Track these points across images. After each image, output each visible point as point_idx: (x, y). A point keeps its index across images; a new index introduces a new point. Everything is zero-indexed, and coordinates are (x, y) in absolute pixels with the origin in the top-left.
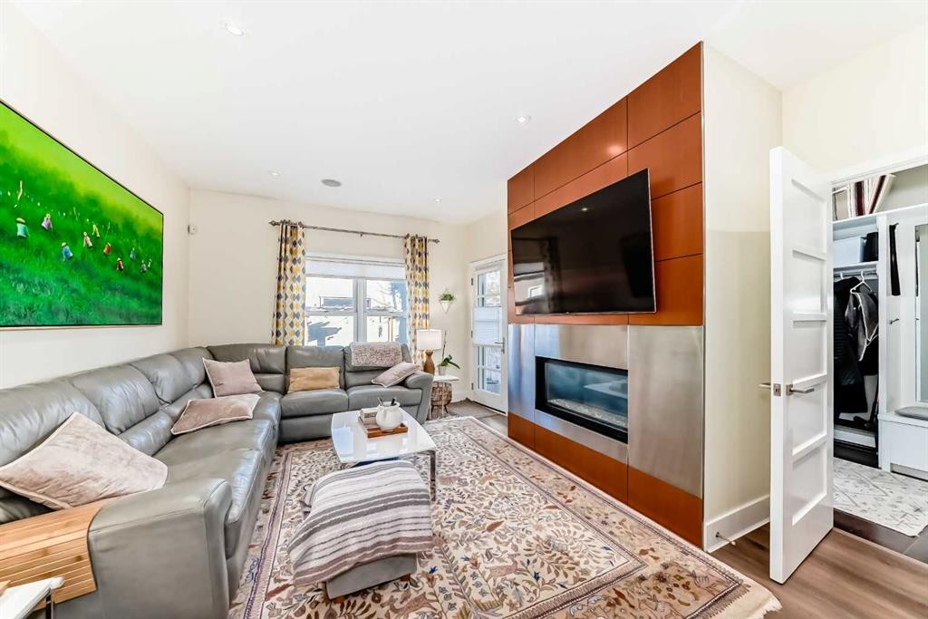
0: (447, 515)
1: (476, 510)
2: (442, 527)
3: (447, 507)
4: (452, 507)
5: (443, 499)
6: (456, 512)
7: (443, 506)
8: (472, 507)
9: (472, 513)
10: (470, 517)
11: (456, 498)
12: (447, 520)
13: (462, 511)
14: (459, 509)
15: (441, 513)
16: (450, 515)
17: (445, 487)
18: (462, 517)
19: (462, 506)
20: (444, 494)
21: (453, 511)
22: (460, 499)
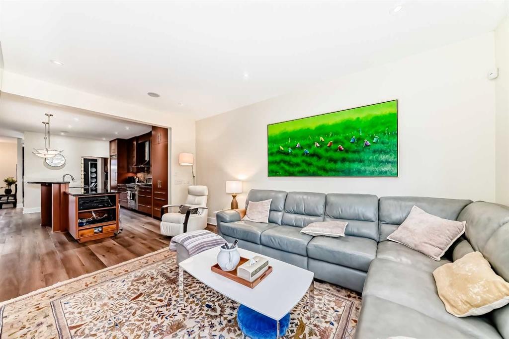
0: (169, 294)
1: (148, 305)
2: (171, 287)
3: (170, 300)
4: (166, 301)
5: (174, 305)
6: (163, 298)
7: (173, 299)
8: (152, 306)
9: (151, 301)
10: (152, 298)
11: (164, 310)
12: (168, 291)
13: (158, 300)
14: (161, 301)
15: (173, 294)
16: (167, 295)
17: (176, 318)
18: (159, 296)
19: (159, 304)
20: (175, 309)
21: (165, 298)
22: (160, 309)
